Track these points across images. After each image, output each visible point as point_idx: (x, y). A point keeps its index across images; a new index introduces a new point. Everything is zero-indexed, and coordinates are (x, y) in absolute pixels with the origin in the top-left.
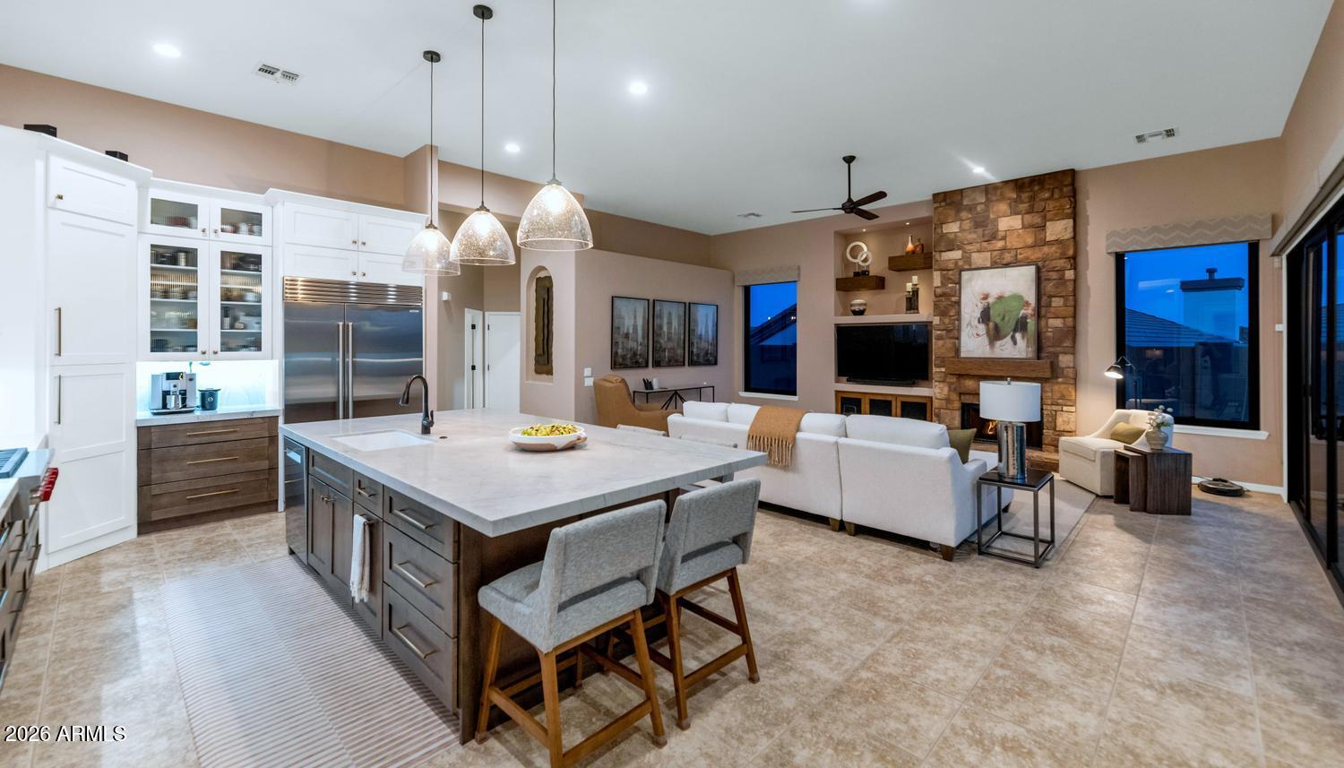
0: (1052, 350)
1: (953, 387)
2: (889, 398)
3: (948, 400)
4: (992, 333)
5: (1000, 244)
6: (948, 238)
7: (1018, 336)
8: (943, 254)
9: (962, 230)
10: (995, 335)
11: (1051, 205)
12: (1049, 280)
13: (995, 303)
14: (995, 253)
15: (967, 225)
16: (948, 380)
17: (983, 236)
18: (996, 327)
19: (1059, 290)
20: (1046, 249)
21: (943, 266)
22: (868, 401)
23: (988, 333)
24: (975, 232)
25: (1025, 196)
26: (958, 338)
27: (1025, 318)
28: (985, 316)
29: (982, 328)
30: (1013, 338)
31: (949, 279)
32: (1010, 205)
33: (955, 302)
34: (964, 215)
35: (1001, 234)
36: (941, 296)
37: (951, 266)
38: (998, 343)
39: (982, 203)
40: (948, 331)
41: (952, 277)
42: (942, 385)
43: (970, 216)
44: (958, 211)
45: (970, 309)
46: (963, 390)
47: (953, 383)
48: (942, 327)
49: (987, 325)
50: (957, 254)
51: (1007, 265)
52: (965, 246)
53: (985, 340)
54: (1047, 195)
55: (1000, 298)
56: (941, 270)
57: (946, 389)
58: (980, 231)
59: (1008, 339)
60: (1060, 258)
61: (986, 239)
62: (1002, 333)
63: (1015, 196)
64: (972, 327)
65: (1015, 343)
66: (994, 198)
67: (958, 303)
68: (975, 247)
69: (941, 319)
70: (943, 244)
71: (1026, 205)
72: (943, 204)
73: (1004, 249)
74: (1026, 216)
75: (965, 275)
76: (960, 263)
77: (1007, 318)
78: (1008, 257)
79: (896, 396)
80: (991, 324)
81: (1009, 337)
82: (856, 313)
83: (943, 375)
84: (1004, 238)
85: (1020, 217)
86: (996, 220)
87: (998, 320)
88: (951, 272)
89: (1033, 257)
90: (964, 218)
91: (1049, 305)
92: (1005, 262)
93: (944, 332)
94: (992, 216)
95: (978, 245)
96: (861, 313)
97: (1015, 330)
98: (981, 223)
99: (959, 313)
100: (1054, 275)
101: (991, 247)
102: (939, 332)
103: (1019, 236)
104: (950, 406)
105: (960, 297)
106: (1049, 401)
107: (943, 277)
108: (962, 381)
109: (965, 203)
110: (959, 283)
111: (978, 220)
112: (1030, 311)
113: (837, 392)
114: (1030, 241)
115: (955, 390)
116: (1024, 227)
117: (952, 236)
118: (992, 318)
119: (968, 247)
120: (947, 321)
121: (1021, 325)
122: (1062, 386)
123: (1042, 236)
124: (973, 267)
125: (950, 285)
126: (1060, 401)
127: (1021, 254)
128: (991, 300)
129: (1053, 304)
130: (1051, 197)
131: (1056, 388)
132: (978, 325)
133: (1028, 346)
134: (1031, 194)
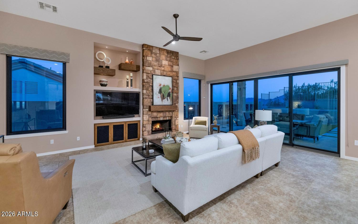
0: (175, 102)
1: (150, 116)
2: (122, 124)
3: (148, 121)
4: (162, 97)
5: (163, 69)
6: (148, 62)
7: (168, 98)
8: (147, 67)
9: (153, 61)
10: (163, 98)
11: (174, 61)
12: (174, 82)
13: (163, 87)
14: (162, 71)
15: (154, 59)
16: (148, 114)
17: (159, 65)
18: (163, 94)
19: (176, 85)
20: (173, 73)
21: (147, 72)
22: (112, 126)
23: (161, 97)
24: (156, 63)
25: (169, 56)
26: (153, 98)
27: (170, 93)
28: (160, 91)
29: (159, 95)
30: (167, 98)
31: (148, 77)
32: (165, 57)
33: (151, 86)
34: (153, 55)
35: (163, 65)
36: (146, 83)
37: (150, 72)
38: (164, 100)
39: (158, 53)
40: (149, 96)
41: (150, 76)
42: (146, 115)
43: (155, 56)
44: (151, 53)
45: (156, 89)
46: (152, 117)
47: (150, 114)
48: (147, 94)
49: (161, 94)
50: (151, 69)
51: (164, 76)
52: (153, 66)
53: (160, 99)
54: (174, 57)
55: (164, 86)
56: (147, 73)
57: (148, 117)
58: (158, 62)
59: (166, 99)
60: (176, 76)
61: (159, 66)
62: (165, 97)
63: (167, 55)
64: (157, 95)
65: (168, 100)
66: (162, 53)
67: (152, 86)
68: (156, 67)
69: (146, 91)
70: (147, 64)
71: (169, 59)
72: (147, 49)
73: (164, 70)
74: (169, 62)
75: (154, 76)
76: (152, 72)
77: (166, 92)
78: (165, 73)
79: (126, 122)
80: (162, 94)
81: (166, 98)
82: (102, 85)
83: (147, 111)
84: (164, 67)
85: (167, 61)
86: (162, 60)
87: (163, 93)
88: (149, 75)
89: (171, 75)
90: (153, 56)
91: (174, 90)
92: (164, 74)
93: (147, 96)
94: (161, 59)
95: (157, 67)
96: (105, 85)
97: (168, 96)
98: (157, 60)
99: (153, 90)
100: (175, 81)
101: (160, 69)
102: (145, 96)
103: (167, 67)
104: (149, 123)
105: (153, 84)
106: (174, 117)
107: (147, 76)
108: (152, 113)
109: (153, 51)
110: (152, 79)
111: (157, 58)
112: (170, 91)
113: (95, 124)
114: (170, 70)
115: (150, 117)
116: (168, 65)
117: (150, 62)
118: (162, 92)
119: (155, 67)
120: (148, 92)
121: (169, 95)
122: (177, 112)
123: (172, 69)
124: (156, 74)
125: (149, 79)
126: (176, 117)
127: (168, 73)
128: (162, 86)
129: (175, 89)
130: (174, 59)
131: (175, 113)
132: (158, 94)
133: (170, 101)
134: (170, 56)
